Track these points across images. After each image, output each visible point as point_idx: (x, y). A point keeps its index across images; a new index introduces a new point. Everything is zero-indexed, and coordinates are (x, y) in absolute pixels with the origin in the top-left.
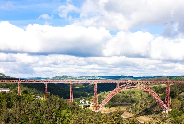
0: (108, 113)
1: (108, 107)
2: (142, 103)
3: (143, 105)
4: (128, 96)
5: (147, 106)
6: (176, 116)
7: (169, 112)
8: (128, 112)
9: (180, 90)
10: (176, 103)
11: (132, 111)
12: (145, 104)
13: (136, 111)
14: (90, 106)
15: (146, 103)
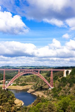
2: (40, 83)
3: (40, 84)
4: (36, 78)
6: (55, 92)
7: (52, 89)
8: (32, 89)
9: (61, 75)
10: (57, 83)
11: (34, 88)
13: (36, 88)
14: (11, 85)
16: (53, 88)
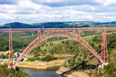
0: (44, 68)
1: (45, 61)
2: (81, 56)
3: (82, 58)
4: (73, 46)
5: (85, 59)
7: (105, 66)
8: (65, 66)
11: (69, 66)
12: (84, 57)
13: (72, 65)
14: (24, 60)
15: (85, 55)
16: (106, 64)
